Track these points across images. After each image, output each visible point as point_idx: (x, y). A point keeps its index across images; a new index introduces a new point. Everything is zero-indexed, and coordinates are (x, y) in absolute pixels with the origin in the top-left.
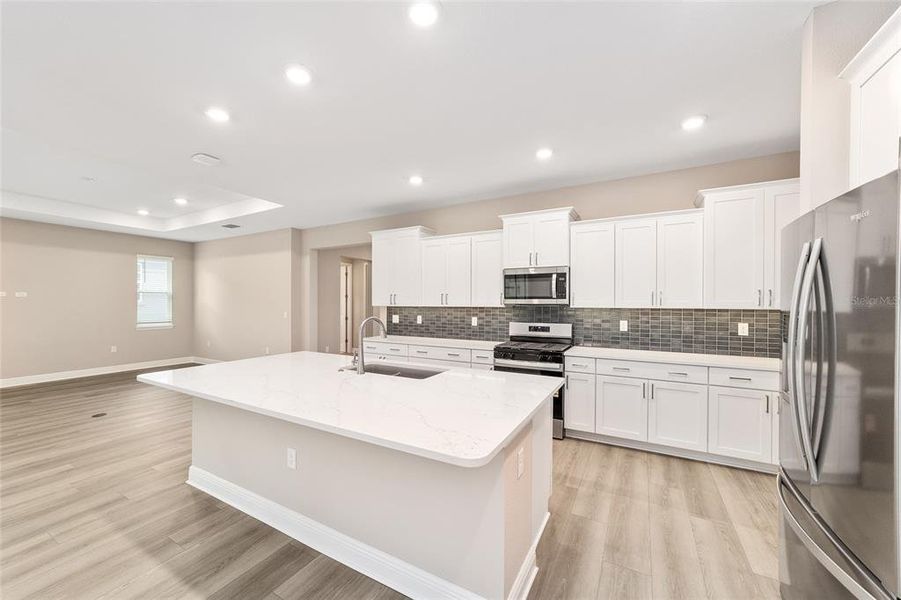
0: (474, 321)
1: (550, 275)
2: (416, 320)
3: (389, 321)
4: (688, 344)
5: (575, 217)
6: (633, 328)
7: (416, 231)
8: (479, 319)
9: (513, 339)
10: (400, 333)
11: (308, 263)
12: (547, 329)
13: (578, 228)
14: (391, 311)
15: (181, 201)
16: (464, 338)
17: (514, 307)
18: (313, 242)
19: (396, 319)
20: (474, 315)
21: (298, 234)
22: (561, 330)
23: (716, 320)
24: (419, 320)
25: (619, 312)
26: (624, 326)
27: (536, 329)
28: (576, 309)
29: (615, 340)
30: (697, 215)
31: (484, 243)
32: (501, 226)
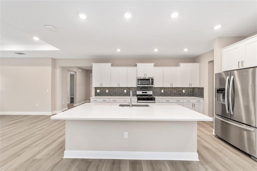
2: (106, 91)
3: (96, 92)
4: (175, 95)
5: (155, 65)
6: (164, 92)
8: (127, 90)
9: (137, 95)
10: (100, 95)
11: (58, 71)
12: (146, 93)
14: (96, 88)
16: (122, 96)
19: (98, 91)
20: (125, 89)
21: (54, 60)
22: (150, 93)
23: (179, 89)
26: (162, 91)
30: (178, 68)
31: (131, 70)
32: (136, 66)
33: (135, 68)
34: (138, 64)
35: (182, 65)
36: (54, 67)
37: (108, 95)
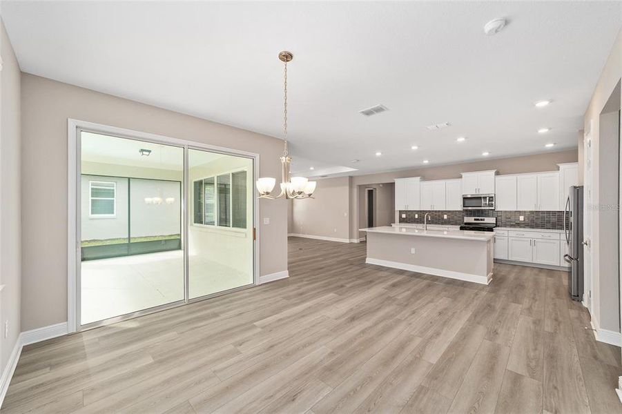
0: (445, 217)
1: (486, 197)
3: (400, 217)
5: (497, 173)
6: (527, 219)
7: (418, 179)
8: (448, 215)
9: (466, 224)
10: (407, 222)
11: (355, 191)
12: (483, 220)
13: (499, 178)
14: (401, 212)
15: (312, 168)
16: (440, 224)
17: (466, 210)
18: (358, 182)
19: (404, 216)
20: (445, 214)
21: (352, 179)
22: (490, 220)
24: (416, 216)
25: (520, 212)
26: (522, 218)
27: (478, 220)
28: (497, 212)
29: (518, 225)
30: (557, 174)
31: (452, 184)
32: (461, 177)
33: (458, 181)
34: (464, 175)
35: (562, 166)
36: (351, 186)
37: (418, 222)
